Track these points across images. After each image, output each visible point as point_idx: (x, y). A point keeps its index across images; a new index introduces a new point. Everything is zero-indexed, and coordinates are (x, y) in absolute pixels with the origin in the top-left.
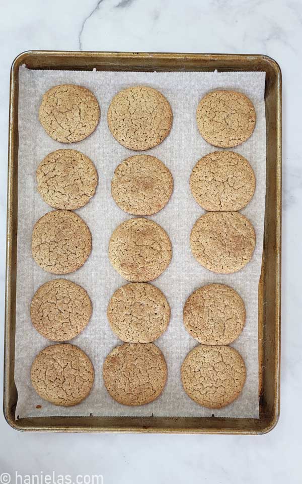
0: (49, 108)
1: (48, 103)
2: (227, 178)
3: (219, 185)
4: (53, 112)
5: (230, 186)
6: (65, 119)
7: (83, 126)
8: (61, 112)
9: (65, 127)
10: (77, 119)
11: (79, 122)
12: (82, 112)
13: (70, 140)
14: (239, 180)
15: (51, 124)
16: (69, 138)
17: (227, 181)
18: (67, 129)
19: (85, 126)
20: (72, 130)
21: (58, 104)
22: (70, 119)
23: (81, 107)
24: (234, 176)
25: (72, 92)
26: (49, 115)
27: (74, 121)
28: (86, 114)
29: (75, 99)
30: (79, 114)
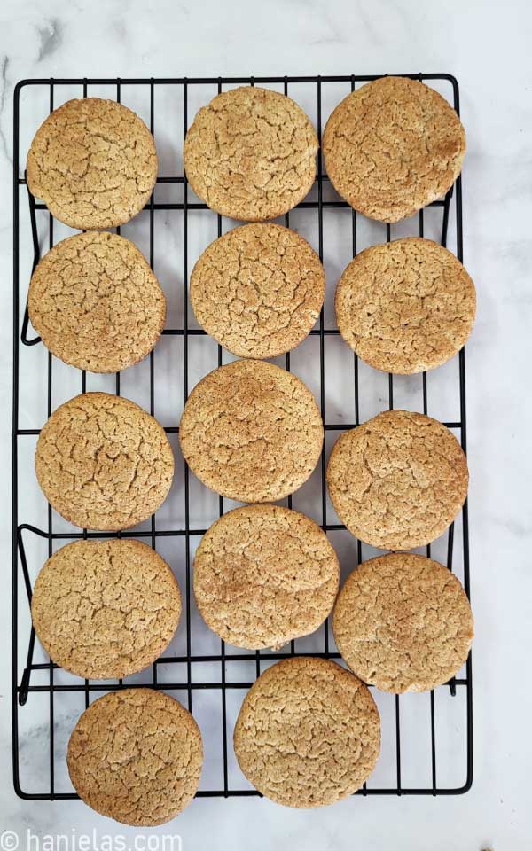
0: (63, 193)
1: (53, 191)
2: (95, 620)
3: (115, 602)
4: (74, 189)
5: (88, 599)
6: (102, 174)
7: (134, 148)
8: (83, 175)
9: (116, 182)
10: (114, 151)
11: (122, 152)
12: (105, 132)
13: (147, 187)
14: (67, 613)
15: (95, 207)
16: (141, 188)
17: (95, 611)
18: (123, 181)
19: (136, 143)
20: (130, 173)
21: (65, 172)
22: (106, 164)
23: (94, 131)
24: (80, 622)
25: (55, 133)
26: (76, 202)
27: (114, 157)
28: (114, 128)
29: (71, 134)
30: (106, 140)
